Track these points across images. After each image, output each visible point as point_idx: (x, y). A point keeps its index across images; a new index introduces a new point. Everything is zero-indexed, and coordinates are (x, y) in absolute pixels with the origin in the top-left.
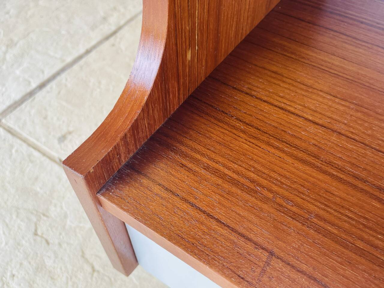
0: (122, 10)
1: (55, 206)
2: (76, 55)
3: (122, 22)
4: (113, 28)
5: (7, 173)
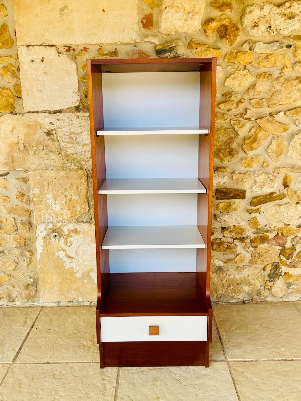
0: (30, 317)
1: (56, 372)
2: (25, 336)
3: (34, 321)
4: (32, 324)
5: (32, 372)
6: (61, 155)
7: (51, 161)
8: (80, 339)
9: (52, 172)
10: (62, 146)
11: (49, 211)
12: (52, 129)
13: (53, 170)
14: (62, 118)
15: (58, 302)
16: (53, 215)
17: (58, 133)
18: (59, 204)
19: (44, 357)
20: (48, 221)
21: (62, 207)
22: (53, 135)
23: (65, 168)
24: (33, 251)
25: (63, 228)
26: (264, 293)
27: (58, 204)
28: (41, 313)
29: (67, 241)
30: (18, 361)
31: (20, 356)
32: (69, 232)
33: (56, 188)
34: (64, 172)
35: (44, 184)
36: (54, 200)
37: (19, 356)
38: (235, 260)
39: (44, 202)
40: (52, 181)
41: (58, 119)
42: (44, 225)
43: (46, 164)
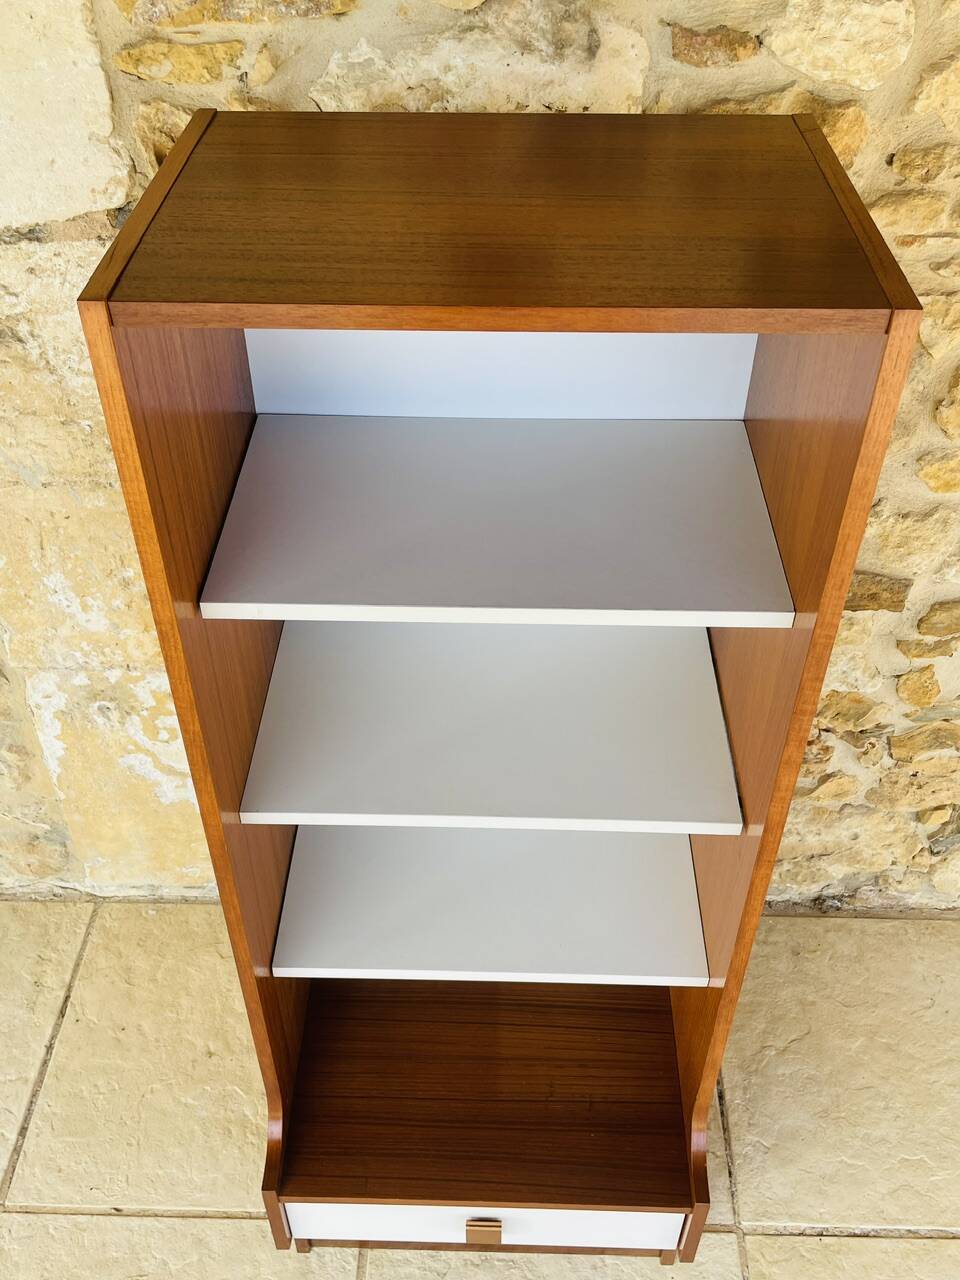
0: (53, 956)
1: (147, 1260)
2: (38, 1063)
3: (67, 978)
4: (62, 994)
5: (64, 1258)
6: (74, 429)
7: (35, 453)
8: (229, 1087)
9: (46, 493)
10: (73, 391)
11: (64, 631)
12: (7, 312)
13: (50, 484)
14: (49, 264)
15: (153, 886)
16: (84, 644)
17: (46, 335)
18: (102, 610)
19: (105, 1181)
20: (68, 664)
21: (117, 621)
22: (20, 340)
23: (102, 480)
24: (29, 747)
25: (132, 686)
26: (900, 882)
27: (95, 609)
28: (94, 938)
29: (155, 727)
30: (16, 1198)
31: (23, 1170)
32: (158, 701)
33: (77, 553)
34: (101, 494)
35: (20, 538)
36: (78, 595)
37: (20, 1172)
38: (814, 794)
39: (35, 601)
40: (56, 529)
41: (31, 271)
42: (53, 676)
43: (13, 462)
